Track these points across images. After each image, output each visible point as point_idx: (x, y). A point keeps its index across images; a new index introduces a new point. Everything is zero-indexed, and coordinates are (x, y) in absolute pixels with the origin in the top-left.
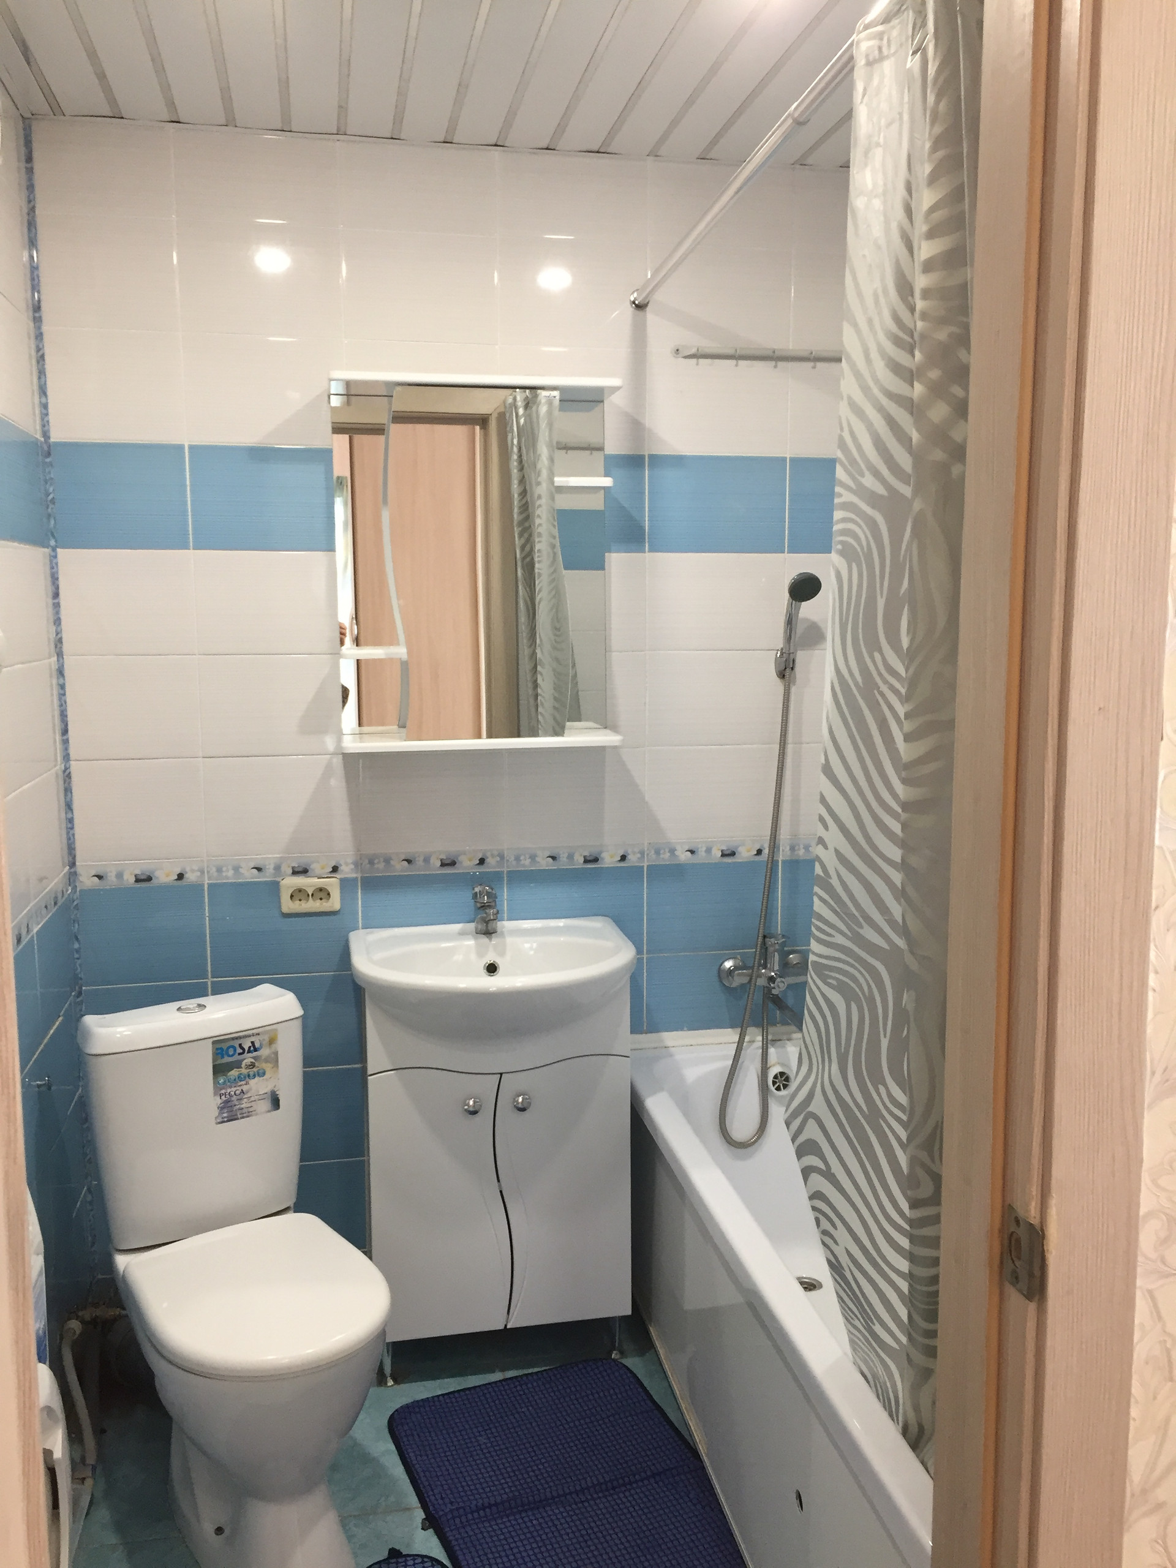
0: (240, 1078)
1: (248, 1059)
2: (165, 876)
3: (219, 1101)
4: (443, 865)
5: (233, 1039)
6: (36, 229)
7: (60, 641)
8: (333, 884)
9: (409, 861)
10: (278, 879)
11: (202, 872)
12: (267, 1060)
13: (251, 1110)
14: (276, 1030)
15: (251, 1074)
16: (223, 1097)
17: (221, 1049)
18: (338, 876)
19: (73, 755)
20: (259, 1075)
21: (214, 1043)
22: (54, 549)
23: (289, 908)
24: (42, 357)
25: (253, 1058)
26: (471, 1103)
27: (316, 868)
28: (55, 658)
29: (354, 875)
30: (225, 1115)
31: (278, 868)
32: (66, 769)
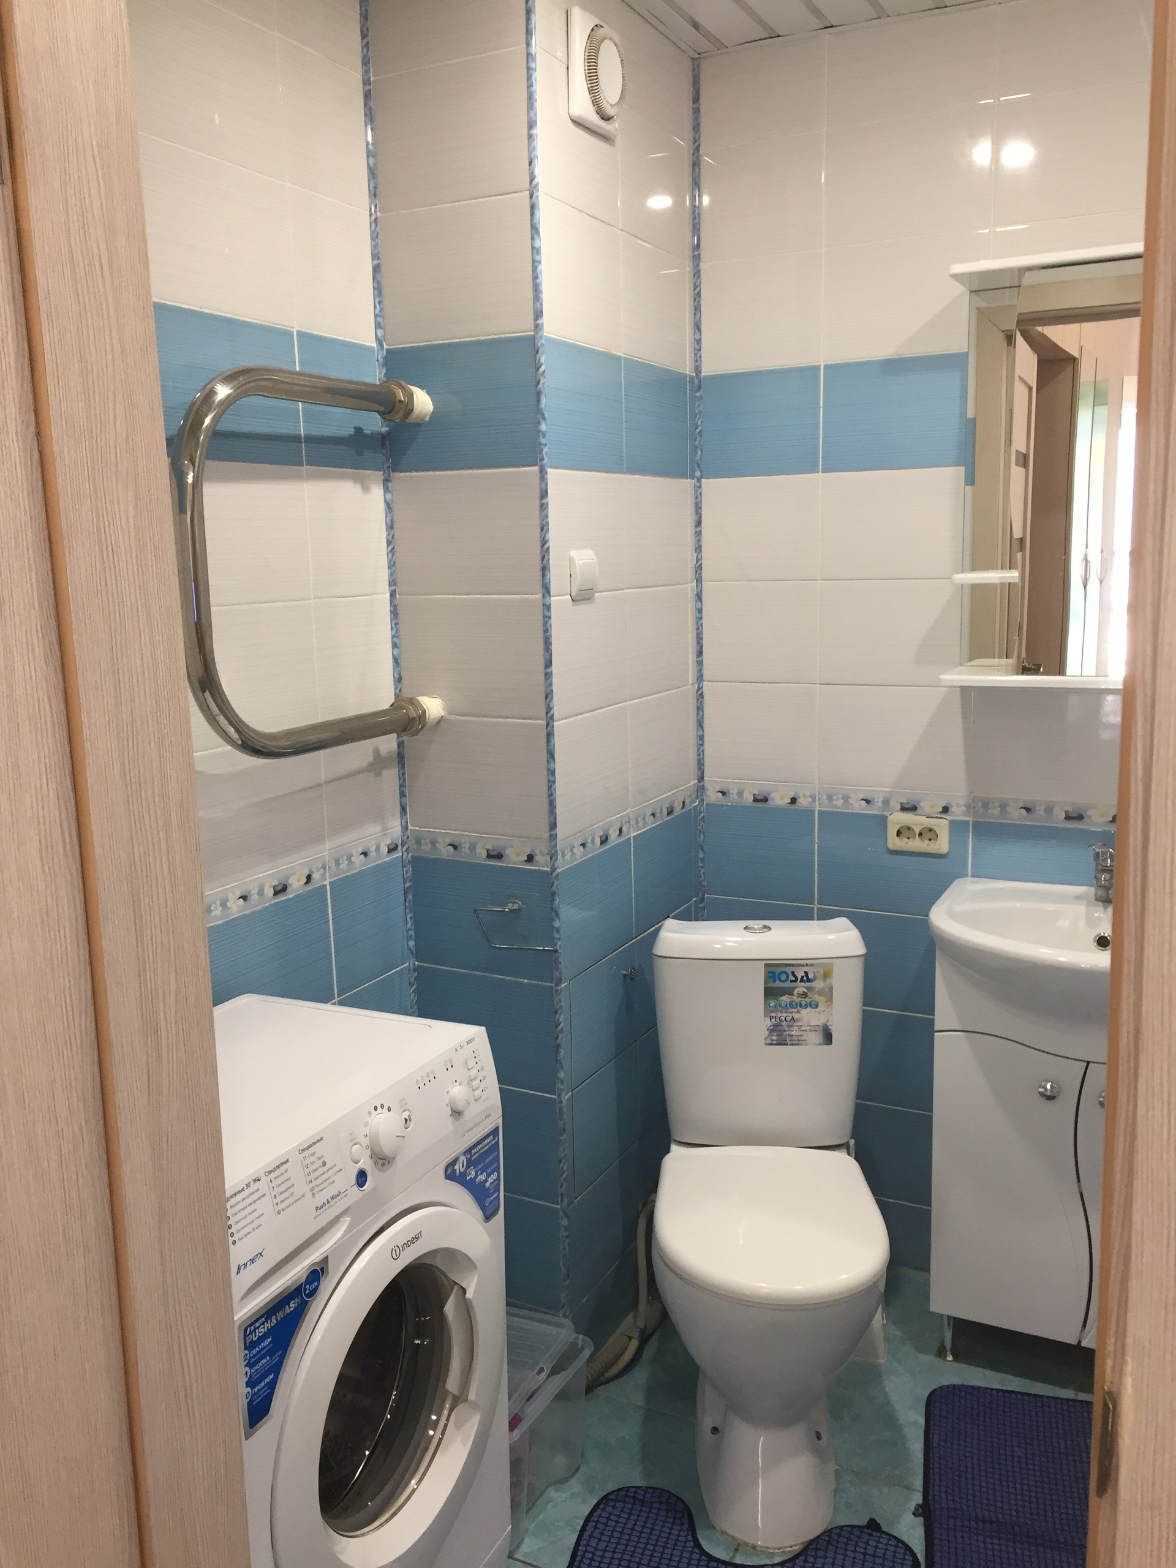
0: (791, 1005)
1: (800, 988)
2: (780, 799)
3: (769, 1024)
4: (1068, 818)
5: (786, 965)
6: (699, 169)
7: (700, 567)
8: (942, 826)
9: (1028, 810)
10: (887, 814)
11: (813, 797)
12: (821, 993)
13: (800, 1038)
14: (832, 965)
15: (803, 1003)
16: (773, 1020)
17: (773, 973)
18: (949, 818)
19: (705, 677)
20: (811, 1006)
21: (766, 965)
22: (699, 480)
23: (894, 845)
24: (699, 294)
25: (805, 988)
26: (1048, 1087)
27: (925, 806)
28: (695, 584)
29: (966, 818)
30: (775, 1038)
31: (886, 802)
32: (699, 689)
